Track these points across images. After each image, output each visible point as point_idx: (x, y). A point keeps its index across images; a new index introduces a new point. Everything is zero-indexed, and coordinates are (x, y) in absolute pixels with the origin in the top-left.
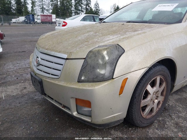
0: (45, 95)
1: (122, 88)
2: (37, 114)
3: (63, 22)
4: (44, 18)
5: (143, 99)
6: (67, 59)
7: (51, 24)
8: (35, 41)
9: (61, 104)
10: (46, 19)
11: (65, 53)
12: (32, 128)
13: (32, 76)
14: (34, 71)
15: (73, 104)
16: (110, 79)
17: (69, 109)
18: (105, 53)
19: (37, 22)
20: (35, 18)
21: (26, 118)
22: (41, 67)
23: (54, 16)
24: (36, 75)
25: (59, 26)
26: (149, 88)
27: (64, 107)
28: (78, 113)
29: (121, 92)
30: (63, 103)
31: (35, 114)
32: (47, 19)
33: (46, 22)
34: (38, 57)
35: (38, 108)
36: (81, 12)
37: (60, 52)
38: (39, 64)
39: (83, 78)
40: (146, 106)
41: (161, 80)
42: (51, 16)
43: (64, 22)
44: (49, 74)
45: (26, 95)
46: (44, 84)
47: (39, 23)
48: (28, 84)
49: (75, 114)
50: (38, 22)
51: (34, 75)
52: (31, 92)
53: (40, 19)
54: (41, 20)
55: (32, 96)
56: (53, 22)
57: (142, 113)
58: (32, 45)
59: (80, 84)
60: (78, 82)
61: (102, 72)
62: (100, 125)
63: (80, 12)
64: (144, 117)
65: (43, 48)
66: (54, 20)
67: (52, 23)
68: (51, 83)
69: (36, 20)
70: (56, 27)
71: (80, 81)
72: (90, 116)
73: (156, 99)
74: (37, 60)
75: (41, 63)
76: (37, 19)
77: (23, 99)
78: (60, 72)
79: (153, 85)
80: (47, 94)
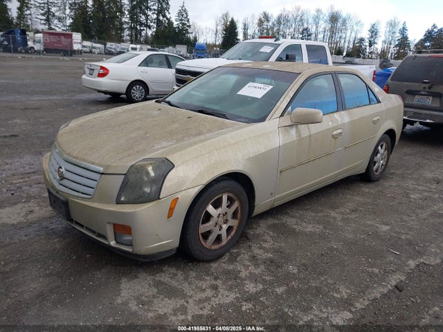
0: (71, 220)
1: (171, 210)
2: (57, 251)
3: (99, 68)
4: (53, 39)
5: (202, 223)
6: (102, 174)
7: (71, 55)
8: (35, 109)
9: (94, 232)
10: (57, 43)
11: (100, 165)
12: (51, 267)
13: (50, 193)
14: (53, 187)
15: (110, 232)
16: (156, 200)
17: (105, 237)
18: (150, 169)
19: (33, 48)
20: (28, 38)
21: (40, 255)
22: (65, 182)
23: (77, 37)
24: (57, 192)
25: (90, 74)
26: (210, 209)
27: (100, 235)
28: (117, 242)
29: (170, 215)
30: (97, 231)
31: (54, 250)
32: (59, 42)
33: (58, 50)
34: (60, 167)
35: (58, 241)
36: (145, 29)
37: (93, 163)
38: (62, 178)
39: (123, 199)
40: (209, 232)
41: (229, 199)
42: (70, 36)
43: (102, 68)
44: (78, 192)
45: (35, 222)
46: (71, 206)
47: (38, 52)
48: (35, 205)
49: (113, 243)
50: (36, 49)
51: (54, 193)
52: (44, 218)
53: (42, 41)
54: (45, 46)
55: (45, 224)
56: (75, 51)
57: (203, 242)
58: (29, 120)
59: (119, 206)
60: (117, 203)
61: (147, 190)
62: (144, 256)
63: (142, 28)
64: (207, 247)
65: (68, 154)
66: (76, 47)
67: (72, 53)
68: (80, 203)
69: (30, 44)
70: (84, 76)
71: (118, 202)
72: (132, 245)
73: (225, 223)
74: (59, 171)
75: (65, 176)
76: (34, 41)
77: (30, 230)
78: (92, 190)
79: (217, 205)
80: (74, 219)
